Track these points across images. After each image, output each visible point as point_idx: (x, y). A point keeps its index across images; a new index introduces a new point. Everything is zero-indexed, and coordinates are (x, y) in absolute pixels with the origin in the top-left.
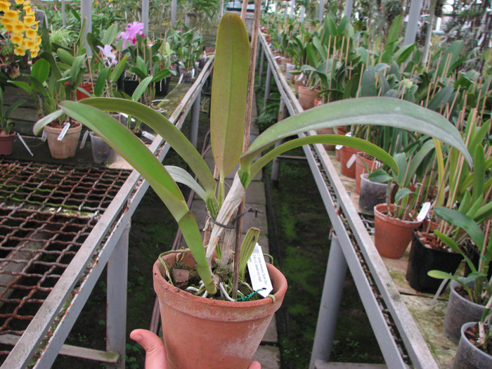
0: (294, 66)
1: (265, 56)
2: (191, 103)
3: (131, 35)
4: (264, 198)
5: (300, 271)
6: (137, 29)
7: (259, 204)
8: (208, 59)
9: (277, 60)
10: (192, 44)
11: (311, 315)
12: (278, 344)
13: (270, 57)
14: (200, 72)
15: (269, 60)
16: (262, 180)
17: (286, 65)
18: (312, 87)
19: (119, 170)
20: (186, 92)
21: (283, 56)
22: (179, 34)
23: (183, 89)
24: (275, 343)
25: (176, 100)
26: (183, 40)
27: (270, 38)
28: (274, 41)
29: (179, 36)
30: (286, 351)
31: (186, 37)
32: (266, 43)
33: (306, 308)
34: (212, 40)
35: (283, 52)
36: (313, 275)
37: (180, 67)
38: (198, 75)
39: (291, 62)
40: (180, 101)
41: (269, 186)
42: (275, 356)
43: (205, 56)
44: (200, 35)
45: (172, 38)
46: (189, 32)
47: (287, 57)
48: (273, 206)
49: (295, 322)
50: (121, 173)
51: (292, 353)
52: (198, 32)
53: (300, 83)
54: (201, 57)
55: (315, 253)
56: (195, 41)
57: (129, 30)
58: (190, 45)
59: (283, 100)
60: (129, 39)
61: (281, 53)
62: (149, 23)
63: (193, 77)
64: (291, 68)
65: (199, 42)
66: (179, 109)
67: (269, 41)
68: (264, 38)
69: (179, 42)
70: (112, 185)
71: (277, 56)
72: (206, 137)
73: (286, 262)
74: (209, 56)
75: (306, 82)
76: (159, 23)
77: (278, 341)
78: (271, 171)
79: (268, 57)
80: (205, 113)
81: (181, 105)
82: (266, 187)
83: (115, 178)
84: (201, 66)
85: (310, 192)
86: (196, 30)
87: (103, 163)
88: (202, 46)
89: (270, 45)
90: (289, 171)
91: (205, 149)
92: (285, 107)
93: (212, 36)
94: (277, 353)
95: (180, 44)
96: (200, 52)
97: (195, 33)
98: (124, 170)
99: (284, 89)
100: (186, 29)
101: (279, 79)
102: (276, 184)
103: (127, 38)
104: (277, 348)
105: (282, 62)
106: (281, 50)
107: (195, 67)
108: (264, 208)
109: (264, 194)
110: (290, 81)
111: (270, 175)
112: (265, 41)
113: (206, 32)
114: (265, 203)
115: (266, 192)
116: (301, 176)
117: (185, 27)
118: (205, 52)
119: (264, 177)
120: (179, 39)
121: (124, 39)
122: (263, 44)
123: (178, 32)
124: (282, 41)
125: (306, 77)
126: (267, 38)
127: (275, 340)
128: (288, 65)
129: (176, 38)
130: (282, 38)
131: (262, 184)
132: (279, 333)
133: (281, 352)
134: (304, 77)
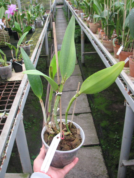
0: (84, 14)
1: (70, 10)
2: (43, 38)
3: (11, 11)
4: (80, 72)
5: (101, 104)
6: (13, 8)
7: (79, 75)
8: (47, 16)
9: (76, 12)
10: (40, 11)
11: (110, 125)
12: (100, 145)
13: (72, 11)
14: (45, 22)
15: (72, 12)
16: (78, 64)
17: (80, 14)
18: (95, 23)
19: (14, 81)
20: (41, 33)
21: (78, 10)
22: (34, 7)
23: (39, 31)
24: (98, 144)
25: (36, 37)
26: (36, 9)
27: (71, 3)
28: (73, 4)
29: (34, 8)
30: (103, 146)
31: (37, 8)
32: (69, 5)
33: (108, 122)
34: (48, 7)
35: (78, 8)
36: (107, 105)
37: (36, 21)
38: (45, 23)
39: (82, 12)
40: (39, 38)
41: (81, 66)
42: (100, 151)
43: (46, 14)
44: (42, 6)
45: (31, 9)
46: (38, 5)
47: (80, 10)
48: (84, 75)
49: (104, 130)
50: (15, 83)
51: (106, 147)
52: (42, 5)
53: (89, 21)
54: (44, 15)
55: (106, 94)
56: (41, 9)
57: (10, 9)
58: (39, 11)
59: (82, 29)
60: (10, 13)
61: (77, 9)
62: (21, 4)
63: (42, 25)
64: (83, 15)
65: (42, 9)
66: (38, 43)
67: (70, 4)
68: (68, 3)
69: (34, 10)
70: (11, 92)
71: (75, 10)
72: (52, 48)
73: (95, 101)
74: (48, 14)
75: (92, 21)
76: (25, 3)
77: (100, 143)
78: (81, 59)
79: (71, 11)
80: (50, 37)
81: (39, 40)
82: (80, 66)
83: (13, 86)
84: (45, 19)
85: (98, 66)
86: (41, 4)
87: (6, 79)
88: (44, 11)
89: (71, 5)
90: (88, 57)
91: (52, 53)
92: (84, 32)
93: (47, 5)
94: (100, 150)
95: (35, 11)
96: (43, 14)
97: (40, 6)
98: (16, 81)
99: (82, 24)
100: (36, 4)
101: (79, 20)
102: (84, 65)
103: (9, 13)
104: (100, 147)
105: (78, 12)
106: (77, 7)
107: (43, 21)
108: (81, 77)
109: (80, 70)
110: (83, 20)
111: (81, 61)
112: (69, 4)
113: (45, 4)
114: (81, 74)
115: (80, 69)
116: (93, 59)
117: (36, 3)
118: (46, 13)
119: (78, 62)
120: (34, 9)
121: (8, 14)
122: (68, 6)
123: (33, 6)
124: (77, 4)
125: (91, 18)
126: (69, 3)
127: (98, 143)
128: (81, 14)
129: (32, 9)
130: (77, 2)
131: (78, 65)
132: (99, 138)
133: (102, 148)
134: (90, 19)
